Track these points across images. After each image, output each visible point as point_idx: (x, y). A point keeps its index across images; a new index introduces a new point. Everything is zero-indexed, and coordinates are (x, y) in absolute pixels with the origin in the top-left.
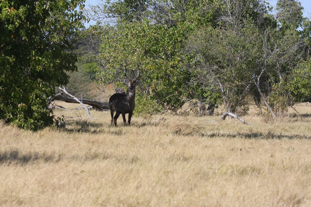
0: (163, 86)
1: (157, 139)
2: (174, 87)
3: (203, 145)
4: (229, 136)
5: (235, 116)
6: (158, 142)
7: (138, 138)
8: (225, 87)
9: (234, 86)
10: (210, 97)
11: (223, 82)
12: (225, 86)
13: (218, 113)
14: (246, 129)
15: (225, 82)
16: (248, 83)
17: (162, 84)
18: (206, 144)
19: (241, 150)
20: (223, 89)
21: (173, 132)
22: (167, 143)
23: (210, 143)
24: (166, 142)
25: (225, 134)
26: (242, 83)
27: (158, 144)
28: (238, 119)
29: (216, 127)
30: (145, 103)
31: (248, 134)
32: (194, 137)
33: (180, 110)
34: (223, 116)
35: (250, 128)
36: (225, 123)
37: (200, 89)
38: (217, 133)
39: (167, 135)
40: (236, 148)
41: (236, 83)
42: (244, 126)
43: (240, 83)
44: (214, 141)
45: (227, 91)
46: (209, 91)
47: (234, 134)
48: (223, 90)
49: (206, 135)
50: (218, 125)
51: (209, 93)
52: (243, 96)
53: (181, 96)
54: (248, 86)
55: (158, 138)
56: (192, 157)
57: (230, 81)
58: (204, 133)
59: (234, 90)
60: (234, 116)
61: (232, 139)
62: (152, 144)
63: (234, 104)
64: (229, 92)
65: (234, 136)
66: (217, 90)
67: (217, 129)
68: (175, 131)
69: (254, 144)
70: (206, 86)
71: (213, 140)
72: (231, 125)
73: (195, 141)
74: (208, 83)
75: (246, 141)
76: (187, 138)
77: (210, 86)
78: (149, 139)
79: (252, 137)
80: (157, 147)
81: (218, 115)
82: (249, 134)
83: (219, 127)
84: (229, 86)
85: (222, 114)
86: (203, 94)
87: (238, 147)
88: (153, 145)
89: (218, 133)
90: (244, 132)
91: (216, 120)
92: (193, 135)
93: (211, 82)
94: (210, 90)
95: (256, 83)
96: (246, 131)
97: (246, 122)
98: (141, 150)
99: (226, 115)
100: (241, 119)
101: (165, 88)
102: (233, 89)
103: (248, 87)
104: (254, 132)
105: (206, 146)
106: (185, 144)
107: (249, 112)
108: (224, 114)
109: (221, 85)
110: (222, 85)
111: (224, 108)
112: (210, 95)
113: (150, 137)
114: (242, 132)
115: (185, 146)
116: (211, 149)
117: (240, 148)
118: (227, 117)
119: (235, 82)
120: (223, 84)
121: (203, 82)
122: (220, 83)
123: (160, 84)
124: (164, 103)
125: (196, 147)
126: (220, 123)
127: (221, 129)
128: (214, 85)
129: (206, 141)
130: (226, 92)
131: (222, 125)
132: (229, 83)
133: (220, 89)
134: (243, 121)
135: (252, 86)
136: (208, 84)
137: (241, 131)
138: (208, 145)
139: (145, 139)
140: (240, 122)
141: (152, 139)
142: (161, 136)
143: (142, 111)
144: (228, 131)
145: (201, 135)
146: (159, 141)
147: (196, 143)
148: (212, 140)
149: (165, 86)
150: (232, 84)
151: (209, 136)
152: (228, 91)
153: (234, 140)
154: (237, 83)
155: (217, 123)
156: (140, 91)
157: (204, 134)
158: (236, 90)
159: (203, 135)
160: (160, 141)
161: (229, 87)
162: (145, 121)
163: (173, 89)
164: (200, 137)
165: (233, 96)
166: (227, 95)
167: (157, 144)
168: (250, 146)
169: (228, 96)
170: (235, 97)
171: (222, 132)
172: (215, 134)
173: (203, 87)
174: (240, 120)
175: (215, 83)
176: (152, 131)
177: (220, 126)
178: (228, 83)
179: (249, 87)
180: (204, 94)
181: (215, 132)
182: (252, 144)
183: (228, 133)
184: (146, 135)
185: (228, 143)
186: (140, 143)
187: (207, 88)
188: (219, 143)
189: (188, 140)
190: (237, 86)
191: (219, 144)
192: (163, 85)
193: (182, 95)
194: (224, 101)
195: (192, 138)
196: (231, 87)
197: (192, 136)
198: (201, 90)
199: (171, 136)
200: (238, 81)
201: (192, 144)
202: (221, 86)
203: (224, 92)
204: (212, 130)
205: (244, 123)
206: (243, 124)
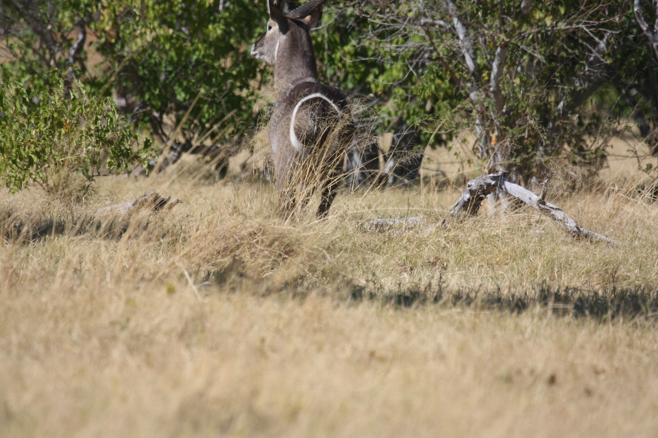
0: (156, 24)
1: (115, 308)
2: (215, 30)
3: (355, 349)
4: (495, 302)
5: (530, 196)
6: (123, 328)
7: (17, 304)
8: (485, 42)
9: (533, 40)
10: (400, 91)
11: (474, 15)
12: (483, 35)
13: (442, 179)
14: (583, 265)
15: (485, 14)
16: (603, 25)
17: (151, 14)
18: (372, 345)
19: (552, 380)
20: (475, 53)
21: (202, 275)
22: (168, 333)
23: (393, 337)
24: (166, 327)
25: (472, 290)
26: (571, 24)
27: (123, 335)
28: (547, 211)
29: (427, 253)
30: (61, 113)
31: (596, 293)
32: (308, 305)
33: (242, 156)
34: (467, 196)
35: (606, 264)
36: (475, 235)
37: (348, 48)
38: (430, 284)
39: (171, 291)
40: (526, 372)
41: (540, 23)
42: (576, 249)
43: (562, 25)
44: (412, 329)
45: (495, 65)
46: (399, 64)
47: (518, 292)
48: (474, 60)
49: (372, 296)
50: (437, 244)
51: (396, 71)
52: (574, 93)
53: (253, 83)
54: (601, 38)
55: (122, 304)
56: (294, 414)
57: (509, 14)
58: (362, 282)
59: (532, 58)
60: (526, 200)
61: (510, 320)
62: (89, 338)
63: (526, 135)
64: (505, 70)
65: (520, 305)
66: (438, 58)
67: (434, 264)
68: (213, 270)
69: (622, 349)
70: (381, 36)
71: (407, 320)
72: (506, 244)
73: (316, 325)
74: (394, 21)
75: (583, 334)
76: (270, 305)
77: (406, 38)
78: (75, 307)
79: (610, 313)
80: (116, 353)
81: (442, 185)
82: (600, 293)
83: (443, 255)
84: (502, 36)
85: (462, 181)
86: (366, 74)
87: (540, 366)
88: (95, 342)
89: (435, 287)
90: (572, 285)
91: (430, 217)
92: (304, 296)
93: (411, 15)
94: (403, 58)
95: (644, 27)
96: (583, 279)
97: (584, 230)
98: (33, 370)
99: (486, 192)
100: (559, 215)
101: (169, 38)
102: (525, 52)
103: (602, 45)
104: (622, 286)
105: (372, 354)
106: (263, 340)
107: (604, 175)
108: (474, 184)
109: (460, 31)
110: (467, 35)
111: (475, 150)
112: (403, 84)
113: (78, 297)
114: (565, 281)
115: (260, 351)
116: (396, 371)
117: (547, 375)
118: (489, 203)
119: (538, 15)
120: (475, 29)
121: (371, 11)
122: (455, 20)
123: (144, 17)
124: (161, 117)
125: (321, 361)
126: (452, 234)
127: (452, 262)
128: (428, 32)
129: (370, 328)
130: (490, 69)
131: (458, 243)
132: (503, 23)
133: (455, 55)
134: (571, 224)
135: (626, 40)
136: (397, 26)
137: (560, 277)
138: (382, 348)
139: (50, 307)
140: (555, 231)
141: (89, 308)
142: (138, 296)
143: (39, 157)
144: (491, 274)
145: (346, 292)
146: (128, 320)
147: (320, 337)
148: (401, 322)
149: (170, 25)
150: (520, 27)
151: (388, 298)
152: (500, 66)
153: (516, 325)
154: (548, 21)
155: (432, 229)
156: (35, 51)
157: (361, 289)
158: (539, 63)
159: (357, 294)
160: (132, 324)
161: (505, 46)
162: (57, 210)
163: (211, 45)
164: (343, 306)
165: (526, 91)
166: (493, 83)
167: (114, 338)
168: (602, 364)
169: (497, 92)
170: (532, 95)
171: (454, 281)
172: (422, 288)
173: (369, 41)
174: (554, 219)
175: (430, 20)
176: (89, 265)
177: (452, 247)
178: (497, 22)
179: (608, 44)
180: (371, 78)
181: (424, 278)
182: (610, 348)
183: (491, 287)
184: (56, 286)
185: (488, 343)
186: (23, 327)
187: (388, 47)
188: (441, 338)
189: (280, 317)
190: (547, 39)
191: (439, 347)
192: (155, 18)
193: (259, 76)
194: (474, 113)
195: (300, 312)
196: (513, 41)
197: (298, 299)
198: (356, 54)
199: (191, 292)
200: (554, 13)
201: (297, 342)
202: (461, 37)
203: (479, 70)
204: (409, 265)
205: (578, 235)
206: (569, 239)
